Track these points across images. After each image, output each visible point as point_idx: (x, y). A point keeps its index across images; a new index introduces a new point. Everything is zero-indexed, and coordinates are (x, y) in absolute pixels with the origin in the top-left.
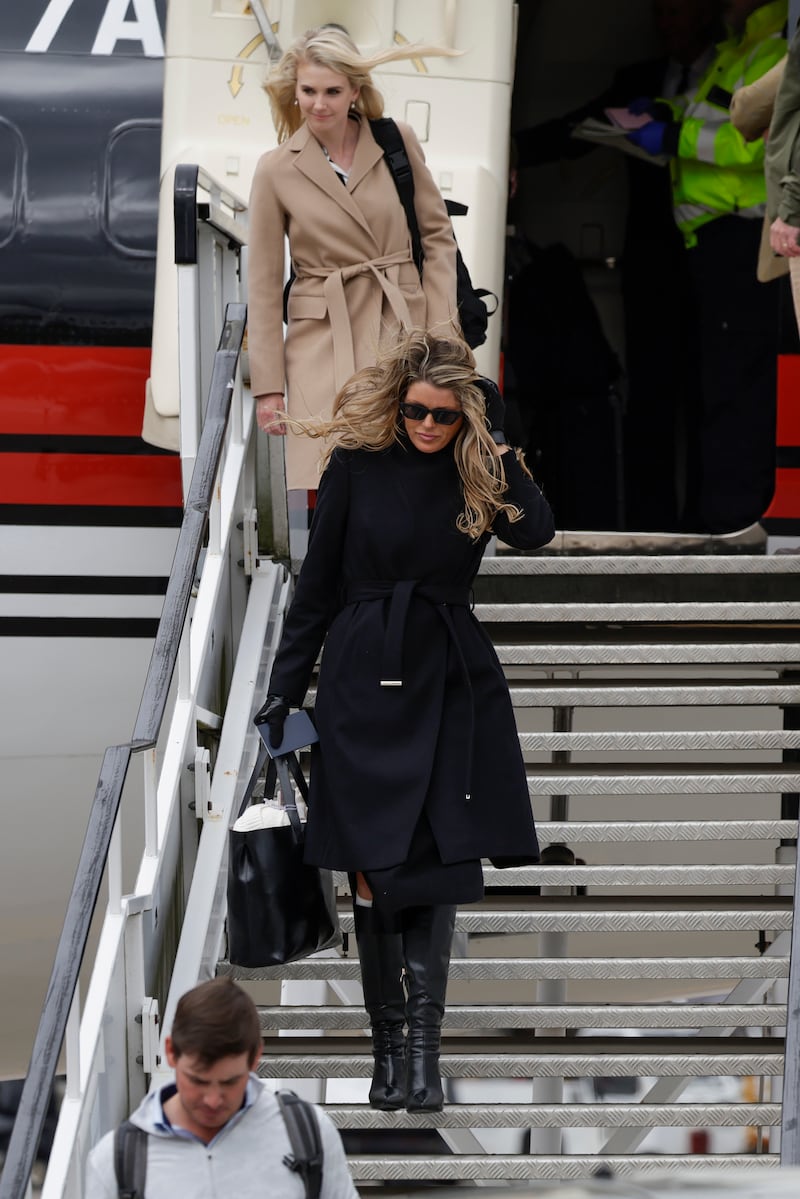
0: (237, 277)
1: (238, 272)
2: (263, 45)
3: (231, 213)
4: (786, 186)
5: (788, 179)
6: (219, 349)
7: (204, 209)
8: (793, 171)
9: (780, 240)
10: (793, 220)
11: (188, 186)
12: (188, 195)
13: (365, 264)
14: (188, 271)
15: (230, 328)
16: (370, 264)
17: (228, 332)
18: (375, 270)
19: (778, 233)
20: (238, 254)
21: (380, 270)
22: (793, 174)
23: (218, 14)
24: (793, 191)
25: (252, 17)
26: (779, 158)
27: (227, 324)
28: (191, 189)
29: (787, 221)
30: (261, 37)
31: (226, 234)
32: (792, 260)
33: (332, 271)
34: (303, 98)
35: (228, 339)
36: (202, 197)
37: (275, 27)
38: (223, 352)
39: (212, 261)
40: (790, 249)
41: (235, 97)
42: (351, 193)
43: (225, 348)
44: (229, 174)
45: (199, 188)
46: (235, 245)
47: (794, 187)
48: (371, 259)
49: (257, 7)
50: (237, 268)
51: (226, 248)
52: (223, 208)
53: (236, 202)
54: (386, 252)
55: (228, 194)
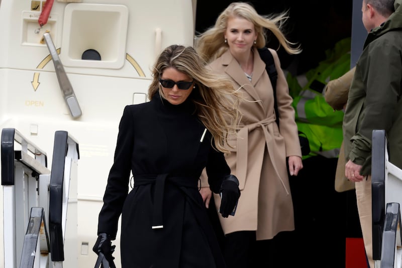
0: (37, 192)
1: (38, 190)
2: (52, 61)
3: (33, 156)
4: (354, 142)
5: (355, 137)
6: (26, 234)
7: (18, 154)
8: (358, 133)
9: (350, 172)
10: (357, 161)
11: (9, 140)
12: (9, 146)
13: (258, 123)
14: (9, 189)
15: (33, 221)
16: (260, 123)
17: (32, 224)
18: (263, 126)
19: (349, 168)
20: (38, 179)
21: (265, 126)
22: (358, 135)
23: (25, 44)
24: (358, 145)
25: (46, 45)
26: (351, 124)
27: (31, 219)
28: (11, 142)
29: (354, 162)
30: (50, 57)
31: (30, 168)
32: (356, 183)
33: (243, 127)
34: (230, 36)
35: (32, 227)
36: (17, 147)
37: (59, 51)
38: (29, 235)
39: (22, 184)
40: (356, 177)
41: (35, 91)
42: (255, 86)
43: (30, 233)
44: (32, 134)
45: (15, 142)
46: (36, 174)
47: (358, 142)
48: (260, 120)
49: (48, 40)
50: (37, 187)
51: (30, 176)
52: (29, 153)
53: (36, 150)
54: (267, 116)
55: (32, 145)
